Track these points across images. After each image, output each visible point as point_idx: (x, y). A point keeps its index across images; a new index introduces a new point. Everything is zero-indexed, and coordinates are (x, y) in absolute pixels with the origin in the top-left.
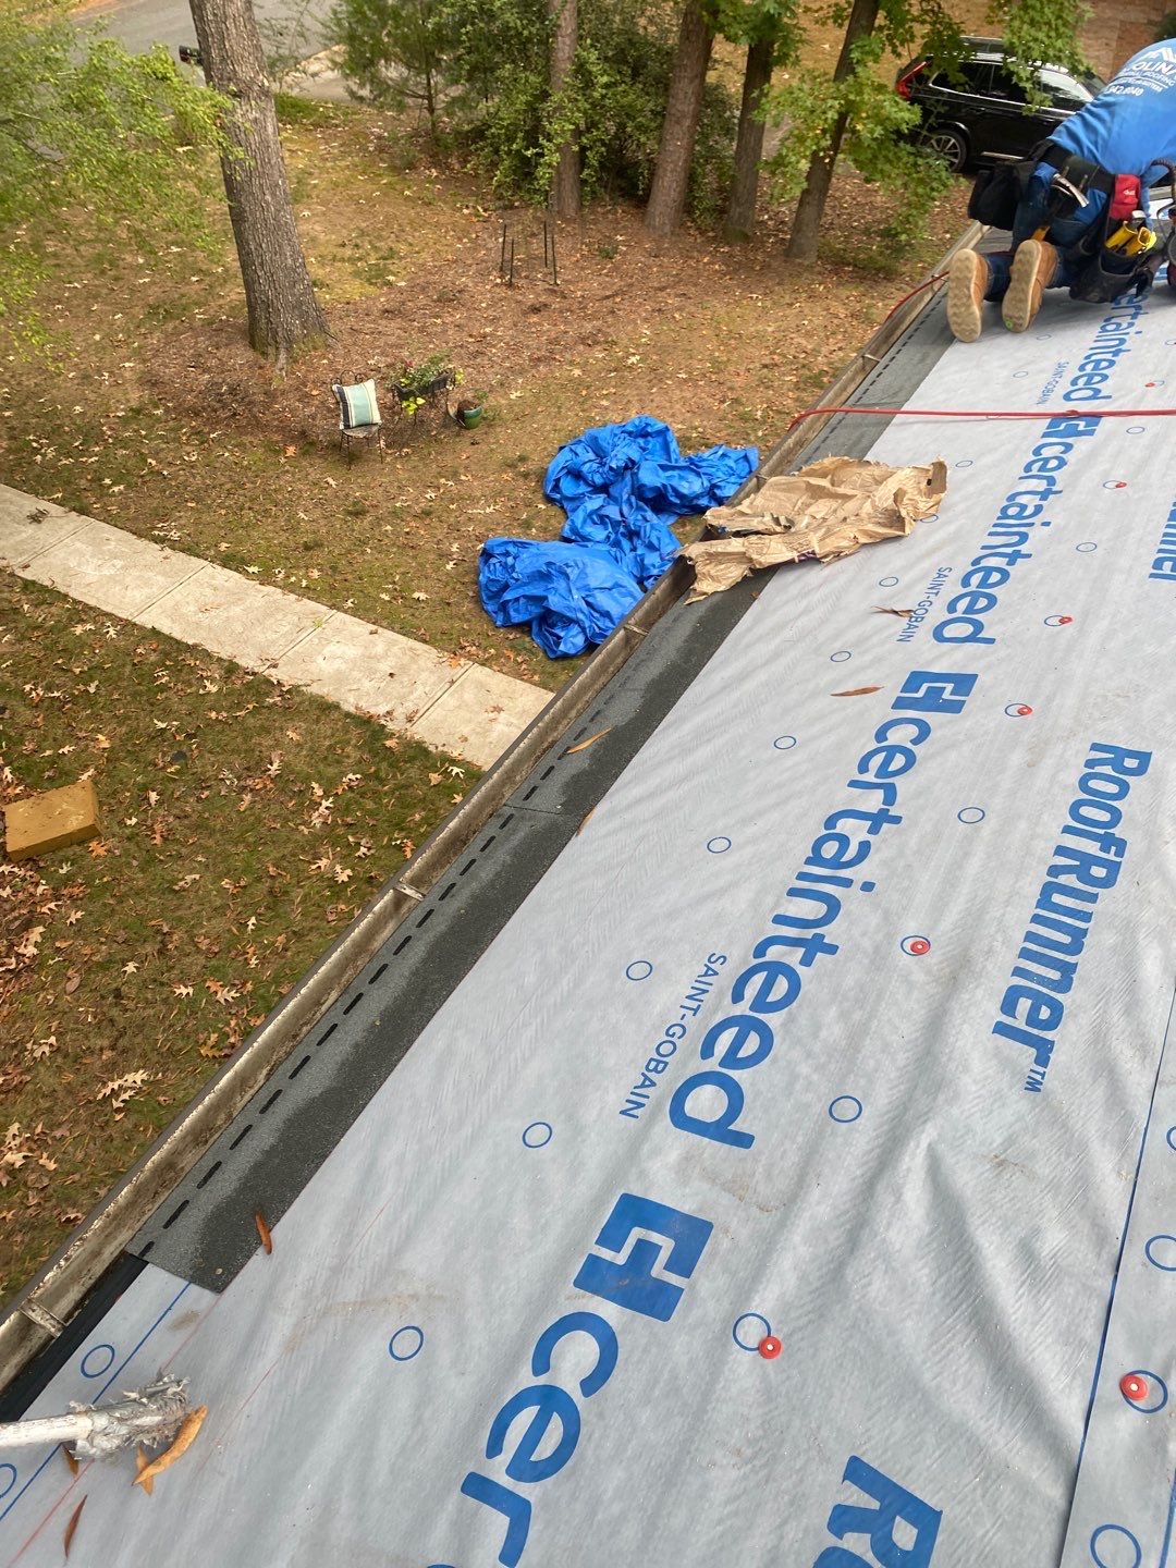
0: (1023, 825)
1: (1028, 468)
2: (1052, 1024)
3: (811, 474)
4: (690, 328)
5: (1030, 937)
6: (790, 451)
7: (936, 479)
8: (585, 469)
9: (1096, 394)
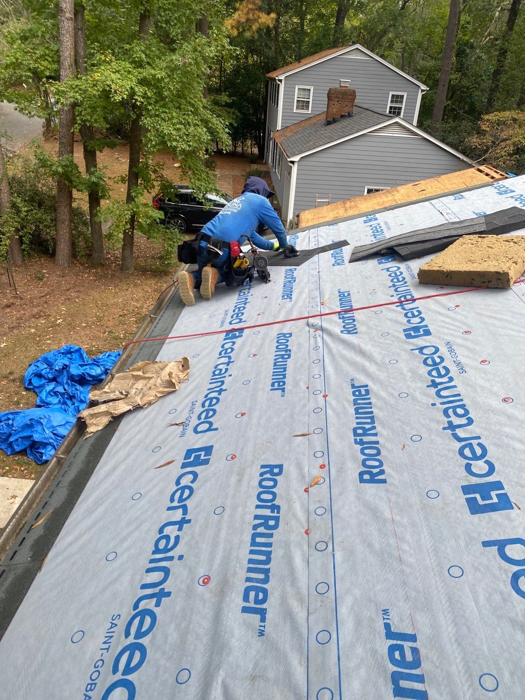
0: (240, 509)
1: (220, 354)
2: (264, 601)
3: (133, 370)
4: (84, 305)
5: (250, 561)
6: (125, 360)
7: (185, 364)
8: (43, 372)
9: (241, 321)
